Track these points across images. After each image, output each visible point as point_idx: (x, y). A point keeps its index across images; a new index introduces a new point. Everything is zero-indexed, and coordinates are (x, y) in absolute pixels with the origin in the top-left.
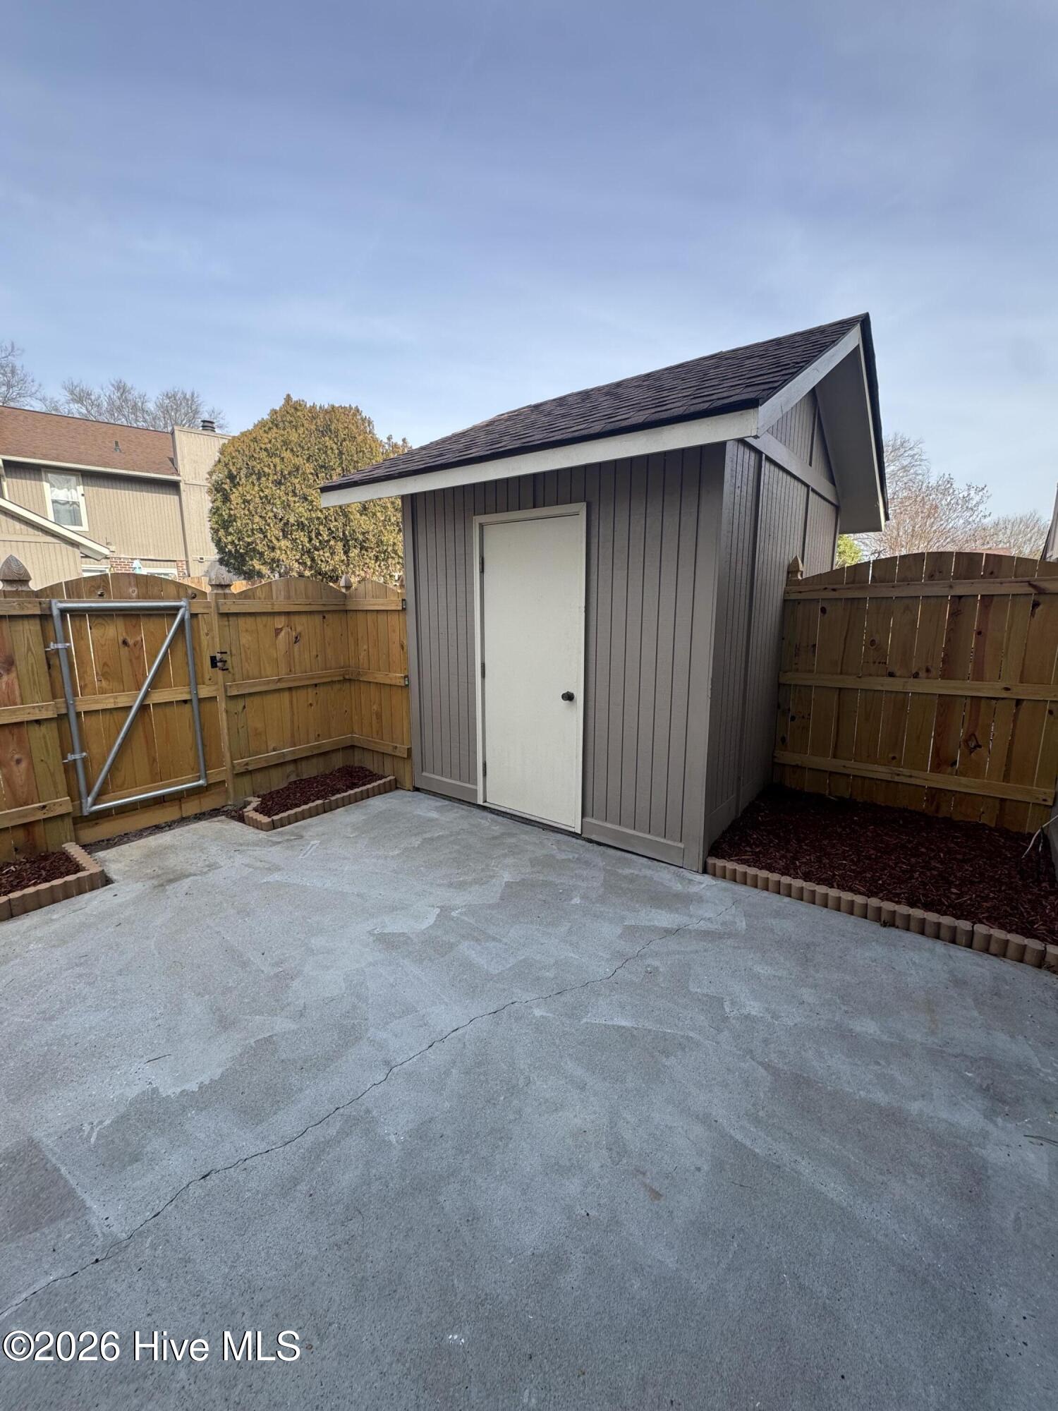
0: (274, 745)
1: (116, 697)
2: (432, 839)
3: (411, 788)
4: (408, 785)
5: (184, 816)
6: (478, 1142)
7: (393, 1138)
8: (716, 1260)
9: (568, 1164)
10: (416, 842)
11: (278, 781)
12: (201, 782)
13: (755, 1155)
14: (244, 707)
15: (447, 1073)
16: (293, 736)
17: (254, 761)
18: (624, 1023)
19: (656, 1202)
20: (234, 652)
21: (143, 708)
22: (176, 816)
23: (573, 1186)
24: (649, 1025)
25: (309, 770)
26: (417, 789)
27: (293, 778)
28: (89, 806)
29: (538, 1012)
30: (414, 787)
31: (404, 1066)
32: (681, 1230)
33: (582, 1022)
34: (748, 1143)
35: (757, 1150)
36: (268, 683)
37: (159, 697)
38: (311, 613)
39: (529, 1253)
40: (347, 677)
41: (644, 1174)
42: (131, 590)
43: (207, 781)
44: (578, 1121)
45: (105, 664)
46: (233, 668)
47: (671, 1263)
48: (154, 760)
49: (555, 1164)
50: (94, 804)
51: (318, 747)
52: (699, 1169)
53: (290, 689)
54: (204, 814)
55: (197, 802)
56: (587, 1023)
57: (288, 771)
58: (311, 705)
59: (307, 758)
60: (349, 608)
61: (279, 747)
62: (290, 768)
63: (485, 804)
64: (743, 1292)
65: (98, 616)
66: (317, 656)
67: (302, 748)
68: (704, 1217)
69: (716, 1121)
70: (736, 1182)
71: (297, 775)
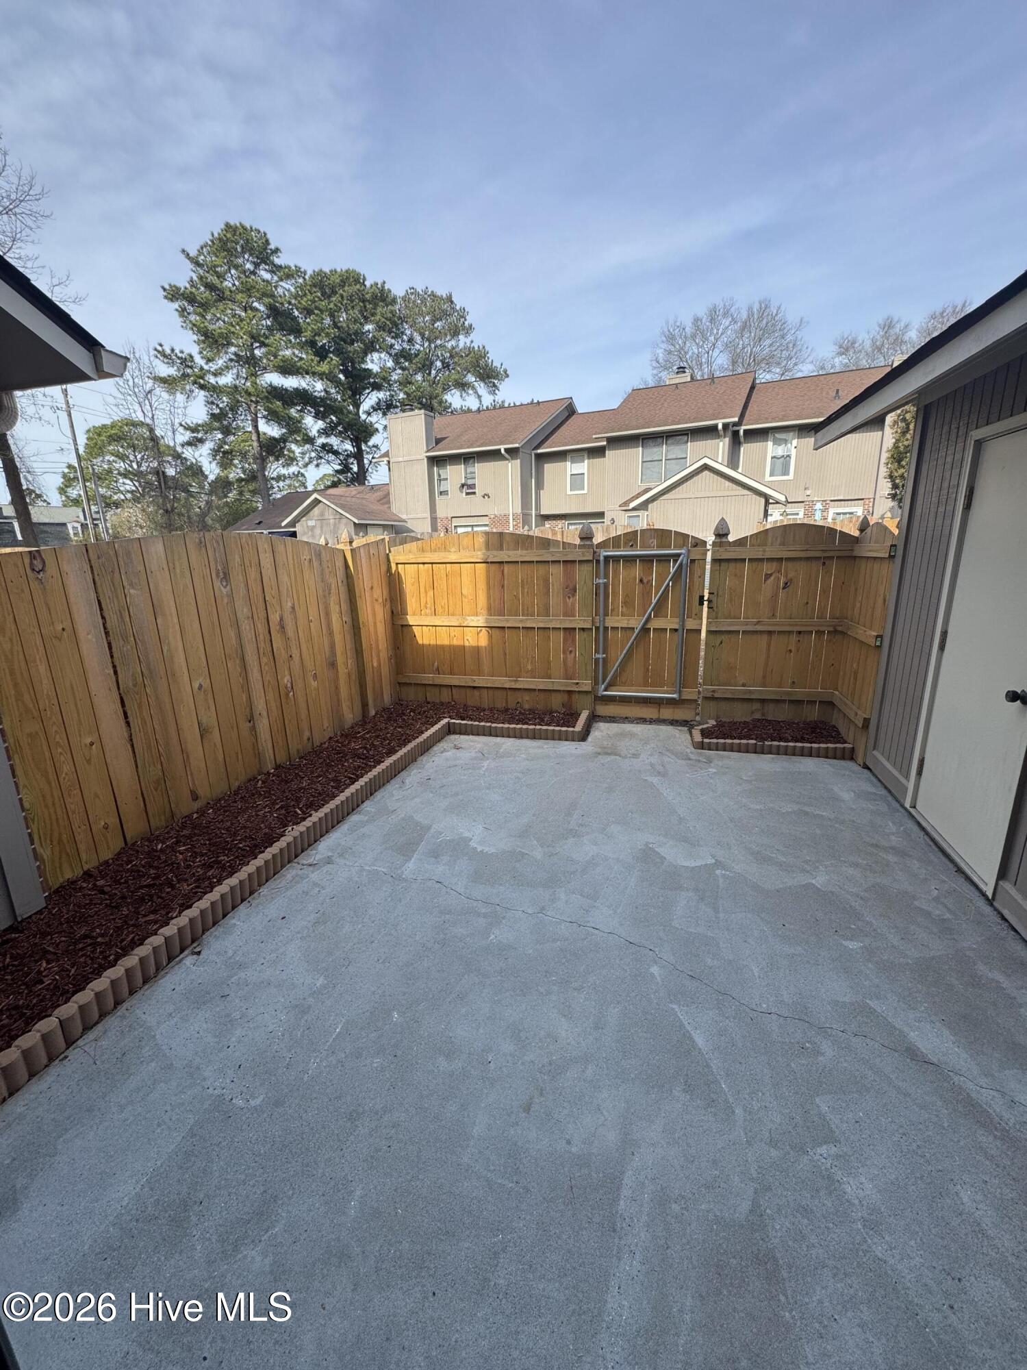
0: (743, 681)
1: (629, 620)
2: (807, 814)
3: (862, 764)
4: (860, 761)
5: (661, 717)
6: (513, 979)
7: (492, 937)
8: (492, 1168)
9: (523, 1038)
10: (789, 807)
11: (741, 714)
12: (674, 696)
13: (616, 1200)
14: (721, 643)
15: (555, 941)
16: (764, 677)
17: (722, 691)
18: (700, 1041)
19: (521, 1110)
20: (720, 593)
21: (645, 630)
22: (655, 716)
23: (508, 1047)
24: (715, 1064)
25: (774, 713)
26: (866, 767)
27: (758, 716)
28: (602, 692)
29: (655, 970)
30: (864, 763)
31: (547, 918)
32: (505, 1135)
33: (670, 1005)
34: (626, 1192)
35: (622, 1202)
36: (747, 625)
37: (656, 623)
38: (808, 559)
39: (451, 1035)
40: (839, 628)
41: (541, 1095)
42: (651, 541)
43: (680, 696)
44: (564, 1034)
45: (627, 595)
46: (717, 607)
47: (476, 1131)
48: (648, 669)
49: (519, 1030)
50: (606, 690)
51: (788, 693)
52: (569, 1142)
53: (770, 633)
54: (677, 721)
55: (671, 710)
56: (673, 1009)
57: (754, 708)
58: (790, 651)
59: (778, 701)
60: (856, 553)
61: (747, 683)
62: (756, 706)
63: (912, 810)
64: (474, 1195)
65: (628, 561)
66: (807, 603)
67: (770, 691)
68: (524, 1153)
69: (633, 1154)
70: (573, 1182)
71: (763, 715)
